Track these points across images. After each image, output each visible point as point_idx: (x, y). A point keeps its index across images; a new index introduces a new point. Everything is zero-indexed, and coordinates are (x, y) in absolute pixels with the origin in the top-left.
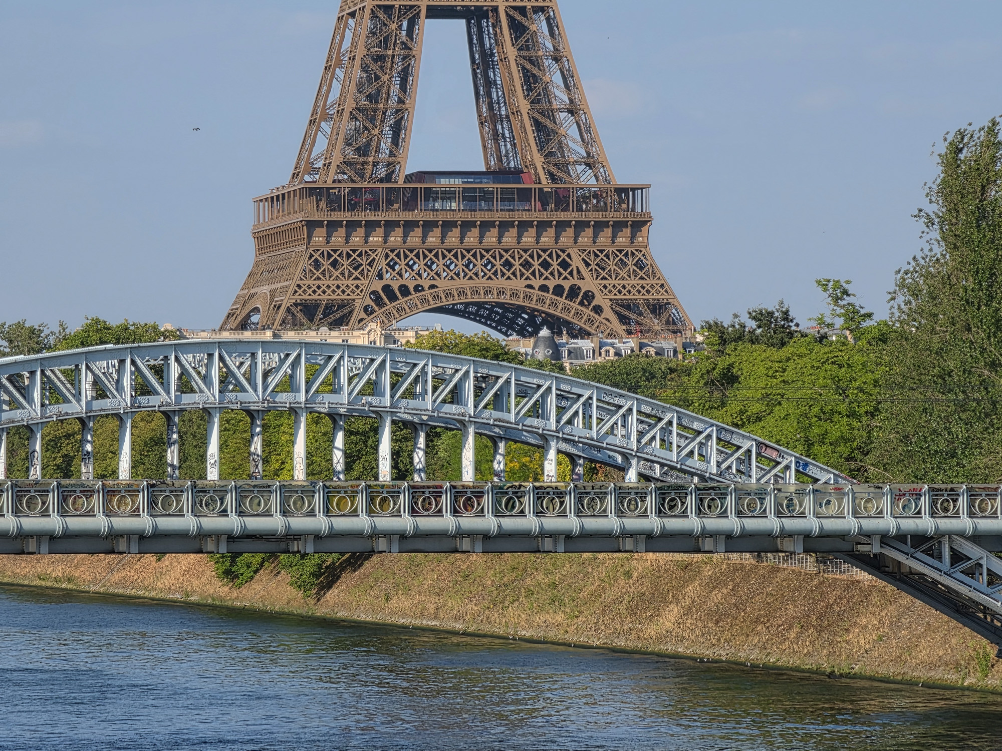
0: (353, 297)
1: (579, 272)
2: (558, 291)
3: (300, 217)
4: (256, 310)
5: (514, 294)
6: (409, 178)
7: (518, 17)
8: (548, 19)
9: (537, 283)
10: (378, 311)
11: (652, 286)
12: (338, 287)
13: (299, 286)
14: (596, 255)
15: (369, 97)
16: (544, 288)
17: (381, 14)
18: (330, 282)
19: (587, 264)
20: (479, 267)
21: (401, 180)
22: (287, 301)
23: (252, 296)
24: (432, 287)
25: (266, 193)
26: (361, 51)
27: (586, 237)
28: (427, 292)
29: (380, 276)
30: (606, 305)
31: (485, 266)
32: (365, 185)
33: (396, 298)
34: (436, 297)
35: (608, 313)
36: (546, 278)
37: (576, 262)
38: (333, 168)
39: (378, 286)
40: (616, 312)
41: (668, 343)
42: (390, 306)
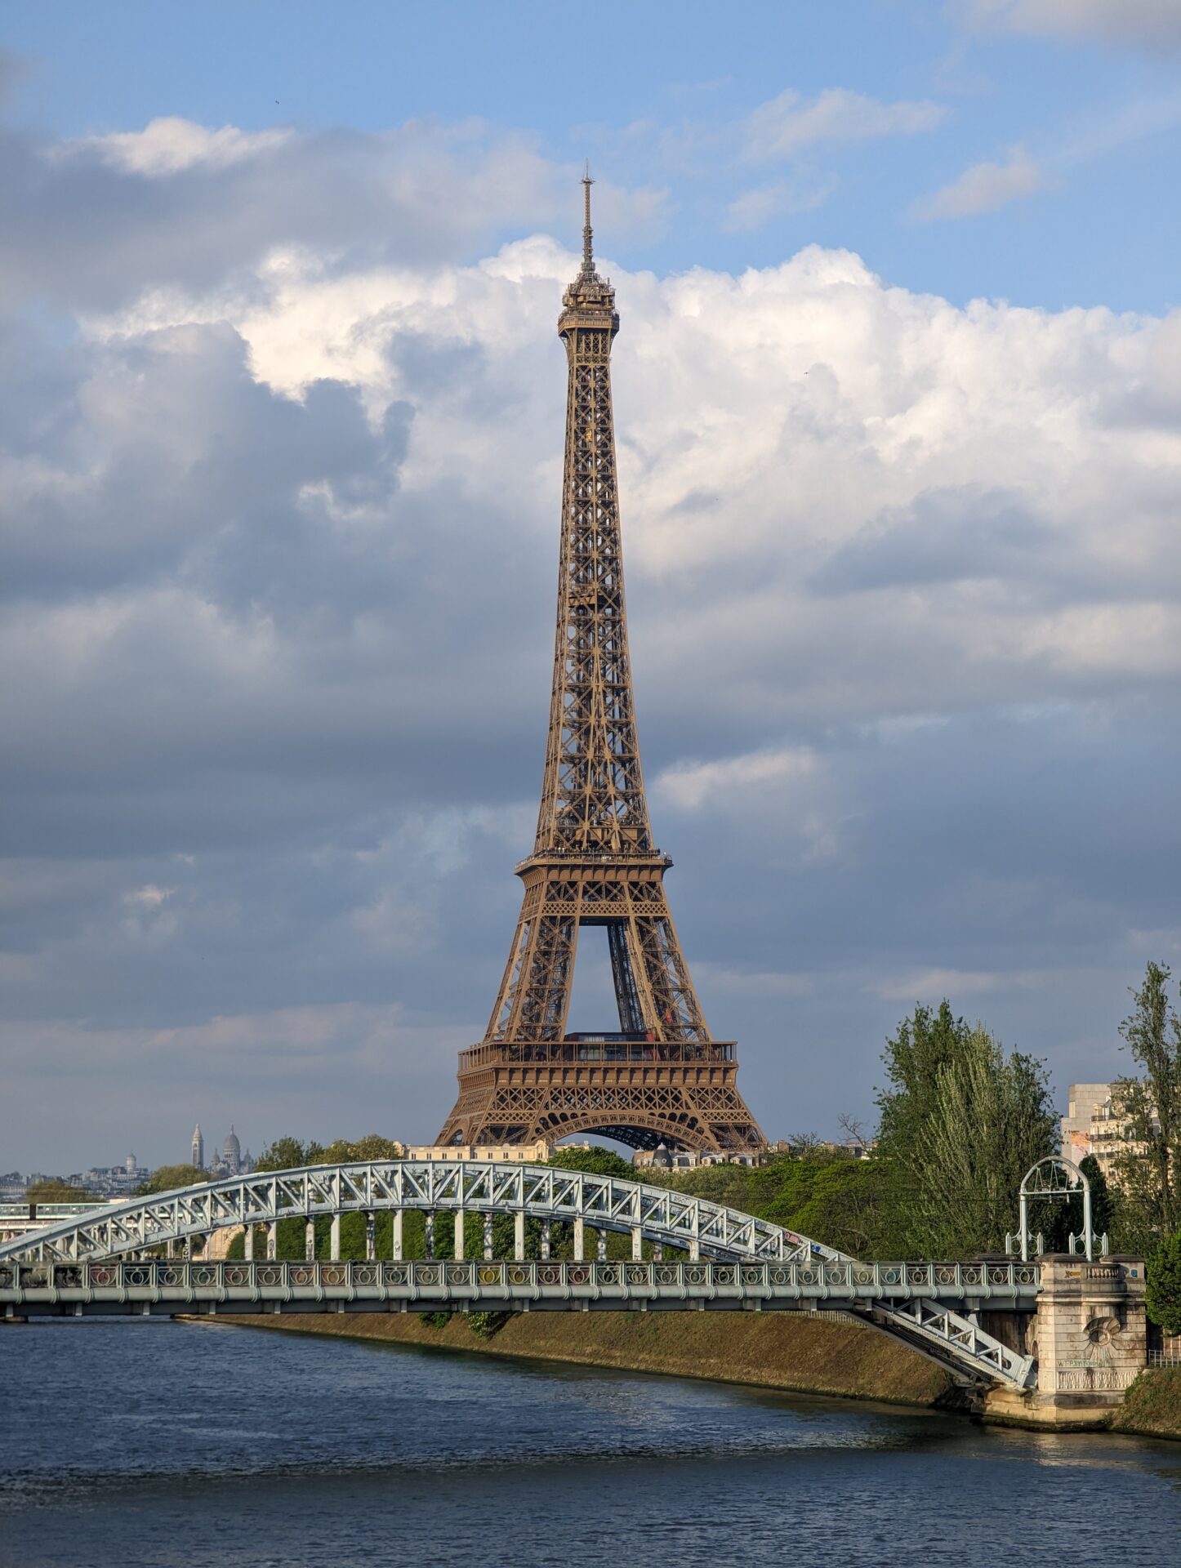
0: (527, 1122)
1: (687, 1104)
2: (672, 1117)
3: (492, 1064)
4: (460, 1132)
5: (641, 1120)
6: (567, 1038)
7: (644, 924)
8: (665, 925)
9: (657, 1111)
10: (546, 1132)
11: (738, 1114)
12: (517, 1115)
13: (490, 1114)
14: (699, 1092)
15: (539, 981)
16: (662, 1116)
17: (547, 923)
18: (512, 1111)
19: (693, 1099)
20: (616, 1101)
21: (562, 1038)
22: (482, 1125)
23: (457, 1121)
24: (584, 1114)
25: (467, 1048)
26: (533, 949)
27: (691, 1078)
28: (580, 1118)
29: (547, 1107)
30: (706, 1127)
31: (621, 1099)
32: (536, 1042)
33: (558, 1123)
34: (586, 1122)
35: (707, 1133)
36: (664, 1108)
37: (685, 1097)
38: (514, 1031)
39: (545, 1114)
40: (712, 1132)
41: (749, 1155)
42: (554, 1128)
